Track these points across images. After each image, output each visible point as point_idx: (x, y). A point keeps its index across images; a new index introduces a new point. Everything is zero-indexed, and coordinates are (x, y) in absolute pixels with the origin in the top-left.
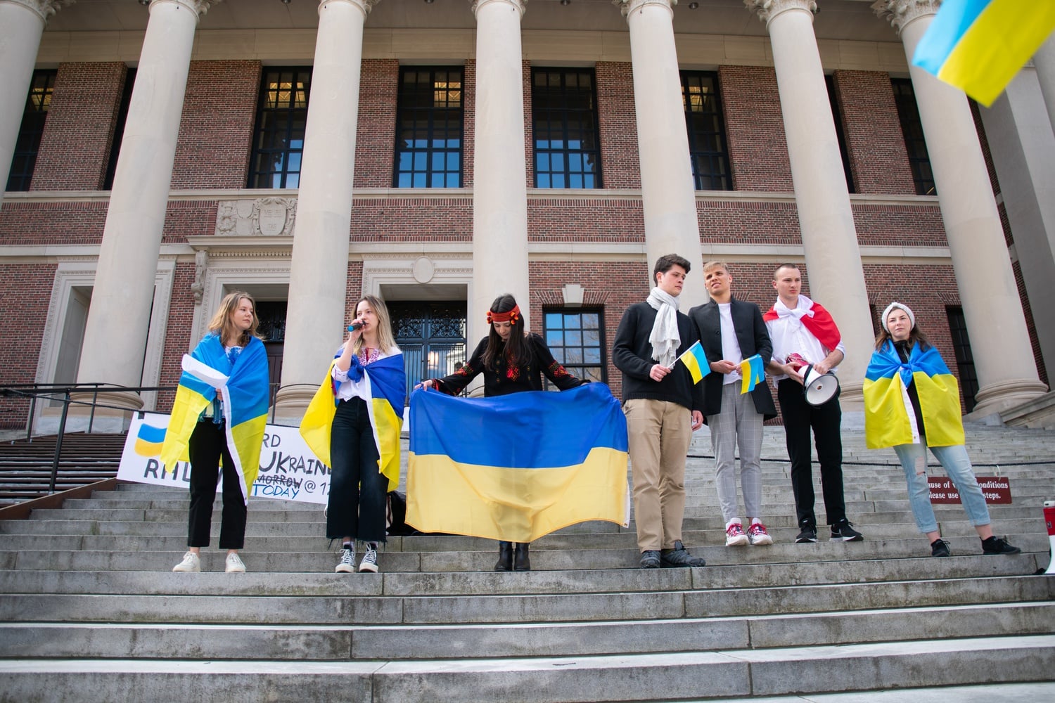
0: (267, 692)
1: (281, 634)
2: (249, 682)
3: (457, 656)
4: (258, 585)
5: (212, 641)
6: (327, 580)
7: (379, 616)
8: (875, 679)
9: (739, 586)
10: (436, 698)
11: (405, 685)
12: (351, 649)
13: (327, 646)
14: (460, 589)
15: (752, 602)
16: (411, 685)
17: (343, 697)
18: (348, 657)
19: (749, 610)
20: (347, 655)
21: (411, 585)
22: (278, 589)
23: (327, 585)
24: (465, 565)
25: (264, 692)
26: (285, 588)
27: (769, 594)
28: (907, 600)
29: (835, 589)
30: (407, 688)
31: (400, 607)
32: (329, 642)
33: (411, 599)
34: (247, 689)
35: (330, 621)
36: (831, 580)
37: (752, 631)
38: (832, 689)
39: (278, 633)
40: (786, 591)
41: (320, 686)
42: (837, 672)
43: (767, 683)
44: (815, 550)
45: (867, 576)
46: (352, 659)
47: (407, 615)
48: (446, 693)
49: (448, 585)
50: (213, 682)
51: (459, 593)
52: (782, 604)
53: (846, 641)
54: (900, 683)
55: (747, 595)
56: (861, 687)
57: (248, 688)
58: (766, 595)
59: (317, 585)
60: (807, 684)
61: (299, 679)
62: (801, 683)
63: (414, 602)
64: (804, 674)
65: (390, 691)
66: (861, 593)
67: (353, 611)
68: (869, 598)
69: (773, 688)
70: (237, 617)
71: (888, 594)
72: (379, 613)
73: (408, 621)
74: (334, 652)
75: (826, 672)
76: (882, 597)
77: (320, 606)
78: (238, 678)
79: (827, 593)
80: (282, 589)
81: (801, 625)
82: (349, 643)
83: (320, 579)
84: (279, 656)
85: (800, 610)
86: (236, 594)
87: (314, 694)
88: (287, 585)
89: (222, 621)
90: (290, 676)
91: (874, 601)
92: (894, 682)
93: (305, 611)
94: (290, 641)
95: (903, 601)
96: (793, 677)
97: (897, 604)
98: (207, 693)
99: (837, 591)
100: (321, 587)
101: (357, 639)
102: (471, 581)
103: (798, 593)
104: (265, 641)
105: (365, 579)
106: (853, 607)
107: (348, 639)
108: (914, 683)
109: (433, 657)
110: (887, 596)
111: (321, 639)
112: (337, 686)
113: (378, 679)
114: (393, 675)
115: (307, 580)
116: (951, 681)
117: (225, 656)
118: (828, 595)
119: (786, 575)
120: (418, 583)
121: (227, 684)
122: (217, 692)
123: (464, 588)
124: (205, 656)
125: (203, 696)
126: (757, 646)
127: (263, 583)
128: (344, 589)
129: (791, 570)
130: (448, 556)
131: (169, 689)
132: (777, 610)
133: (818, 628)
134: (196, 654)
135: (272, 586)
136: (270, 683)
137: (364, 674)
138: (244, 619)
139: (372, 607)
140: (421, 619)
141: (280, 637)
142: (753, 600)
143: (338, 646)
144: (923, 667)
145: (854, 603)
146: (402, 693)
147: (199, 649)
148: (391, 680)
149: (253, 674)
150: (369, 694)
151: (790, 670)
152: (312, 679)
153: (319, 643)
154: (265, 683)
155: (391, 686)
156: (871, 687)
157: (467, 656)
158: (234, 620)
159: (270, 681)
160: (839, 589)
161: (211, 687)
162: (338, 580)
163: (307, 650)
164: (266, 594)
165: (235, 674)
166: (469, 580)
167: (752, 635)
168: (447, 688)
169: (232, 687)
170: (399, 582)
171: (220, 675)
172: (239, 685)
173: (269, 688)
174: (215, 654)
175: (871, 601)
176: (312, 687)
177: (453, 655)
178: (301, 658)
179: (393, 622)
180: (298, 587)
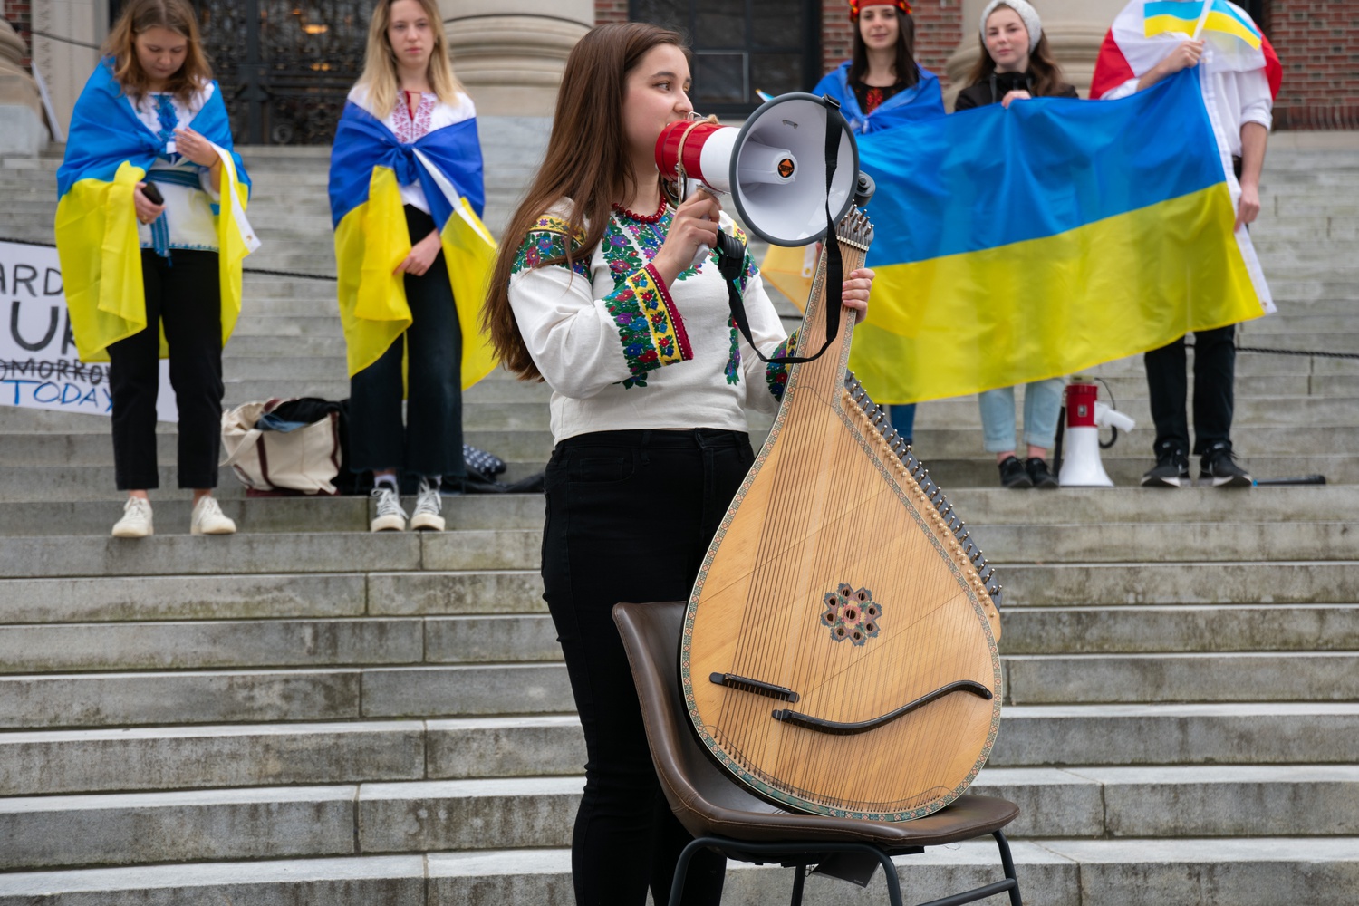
0: (264, 762)
1: (240, 681)
2: (235, 747)
3: (534, 710)
4: (122, 601)
5: (119, 697)
6: (259, 588)
7: (381, 652)
8: (1178, 749)
9: (1027, 603)
10: (520, 763)
11: (475, 745)
12: (361, 702)
13: (320, 699)
14: (512, 603)
15: (1035, 632)
16: (483, 746)
17: (382, 765)
18: (356, 715)
19: (1028, 645)
20: (355, 712)
21: (419, 597)
22: (162, 608)
23: (258, 598)
24: (509, 555)
25: (260, 761)
26: (176, 606)
27: (1065, 618)
28: (1319, 638)
29: (1187, 614)
30: (477, 750)
31: (418, 635)
32: (323, 692)
33: (438, 622)
34: (233, 758)
35: (293, 662)
36: (1204, 597)
37: (1013, 677)
38: (1111, 760)
39: (235, 680)
40: (1096, 614)
41: (345, 750)
42: (1120, 737)
43: (1011, 749)
44: (1199, 539)
45: (1277, 591)
46: (363, 718)
47: (430, 648)
48: (535, 757)
49: (489, 595)
50: (177, 750)
51: (509, 610)
52: (1088, 636)
53: (1170, 697)
54: (1217, 758)
55: (1026, 620)
56: (1155, 760)
57: (234, 756)
58: (1059, 621)
59: (239, 599)
60: (1073, 752)
61: (314, 741)
62: (1062, 751)
63: (443, 626)
64: (1068, 737)
65: (451, 755)
66: (1235, 622)
67: (334, 643)
68: (1248, 633)
69: (1019, 755)
70: (120, 659)
71: (1286, 626)
72: (381, 646)
73: (433, 659)
74: (332, 708)
75: (1103, 736)
76: (1273, 630)
77: (274, 638)
78: (216, 742)
79: (1170, 620)
80: (170, 608)
81: (1096, 670)
82: (357, 693)
83: (244, 588)
84: (238, 717)
85: (1119, 647)
86: (76, 619)
87: (337, 761)
88: (180, 600)
89: (91, 668)
90: (299, 738)
91: (1257, 638)
92: (1209, 755)
93: (247, 644)
94: (256, 692)
95: (1311, 639)
96: (1051, 741)
97: (1300, 643)
98: (170, 768)
99: (1190, 618)
100: (246, 604)
101: (369, 686)
102: (532, 588)
103: (1119, 619)
104: (213, 695)
105: (331, 586)
106: (1217, 646)
107: (354, 686)
108: (1240, 758)
109: (495, 711)
110: (1282, 630)
111: (309, 688)
112: (372, 750)
113: (434, 738)
114: (455, 732)
115: (218, 590)
116: (1300, 758)
117: (144, 720)
118: (1173, 625)
119: (1117, 584)
120: (432, 592)
121: (200, 752)
122: (185, 764)
123: (518, 600)
124: (109, 721)
125: (164, 771)
126: (1019, 700)
127: (130, 597)
128: (291, 605)
129: (1128, 577)
130: (475, 539)
131: (108, 763)
132: (1078, 646)
133: (1124, 676)
134: (93, 719)
135: (150, 602)
136: (267, 748)
137: (412, 732)
138: (134, 662)
139: (368, 636)
140: (456, 655)
141: (240, 686)
142: (1035, 628)
143: (338, 698)
144: (1256, 736)
145: (1219, 640)
146: (469, 757)
147: (98, 711)
148: (453, 739)
149: (241, 737)
150: (420, 759)
151: (1047, 731)
152: (332, 741)
153: (306, 694)
154: (259, 749)
155: (453, 747)
156: (1171, 760)
157: (550, 710)
158: (116, 664)
159: (268, 745)
160: (1193, 614)
161: (175, 757)
162: (280, 588)
163: (285, 706)
164: (139, 617)
165: (212, 738)
166: (527, 586)
167: (1012, 684)
168: (537, 750)
169: (209, 756)
170: (397, 591)
171: (187, 739)
172: (220, 753)
173: (267, 756)
174: (126, 718)
175: (1252, 637)
176: (333, 751)
177: (528, 709)
178: (276, 718)
179: (406, 661)
180: (202, 603)
